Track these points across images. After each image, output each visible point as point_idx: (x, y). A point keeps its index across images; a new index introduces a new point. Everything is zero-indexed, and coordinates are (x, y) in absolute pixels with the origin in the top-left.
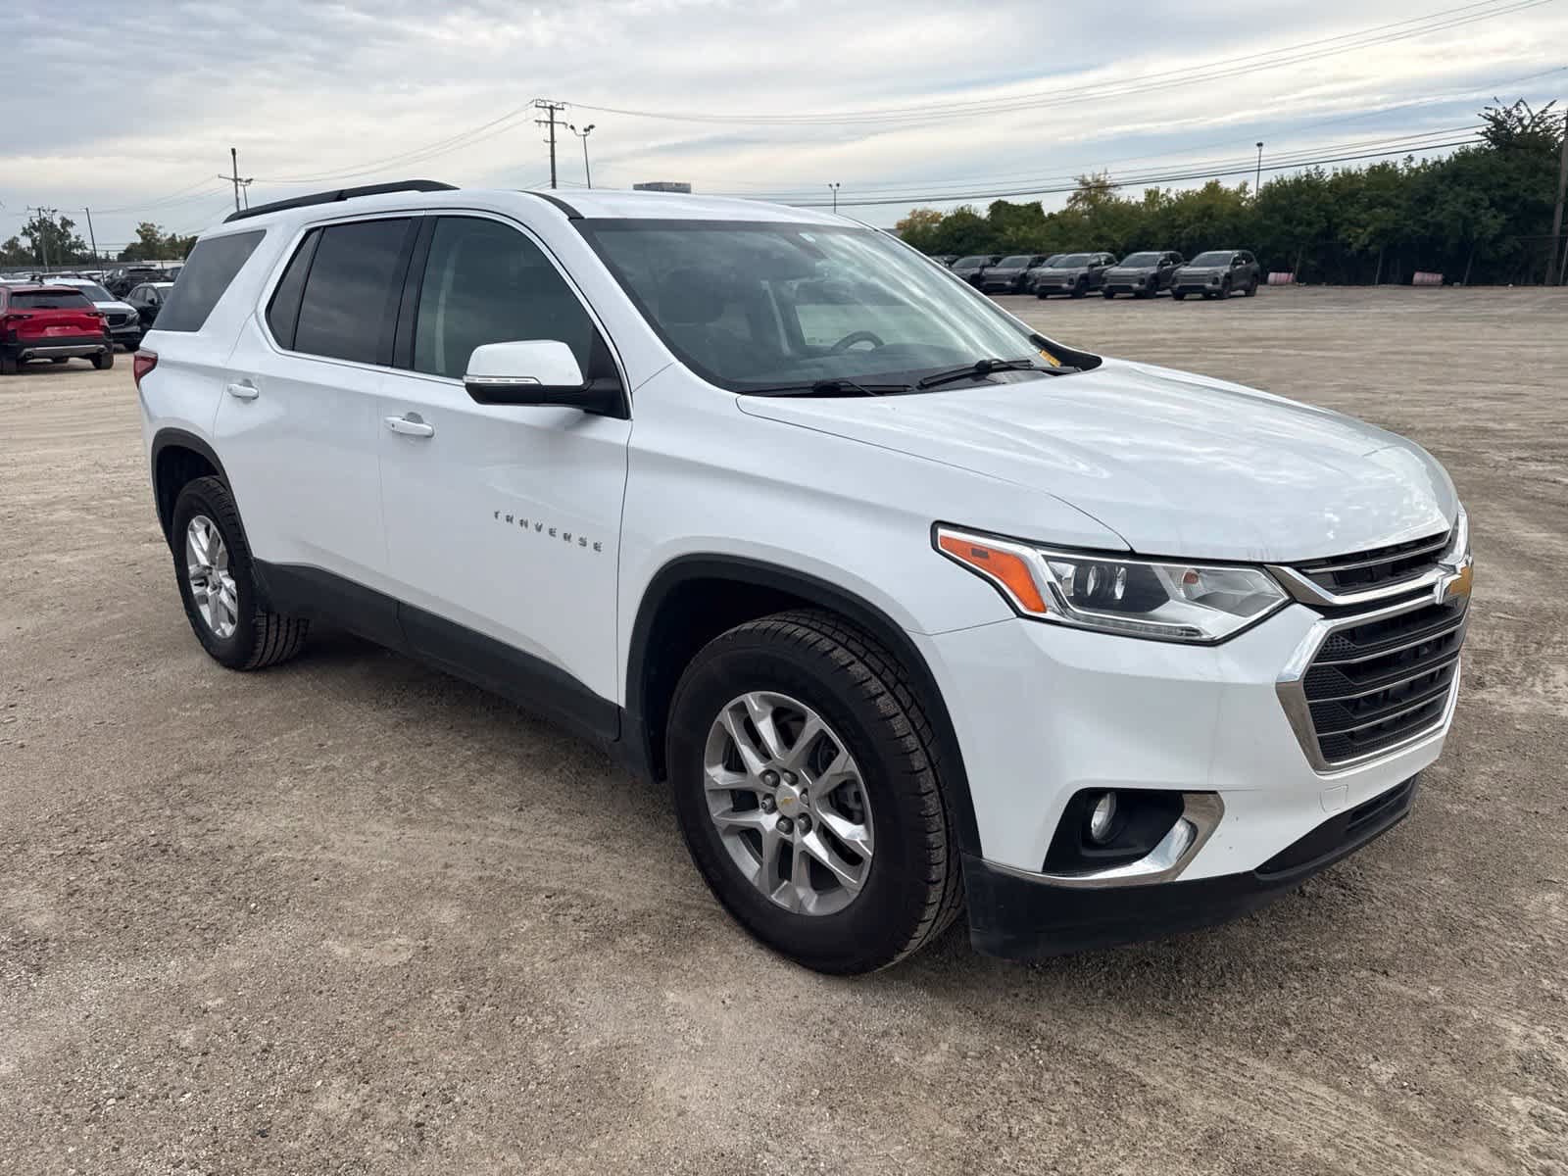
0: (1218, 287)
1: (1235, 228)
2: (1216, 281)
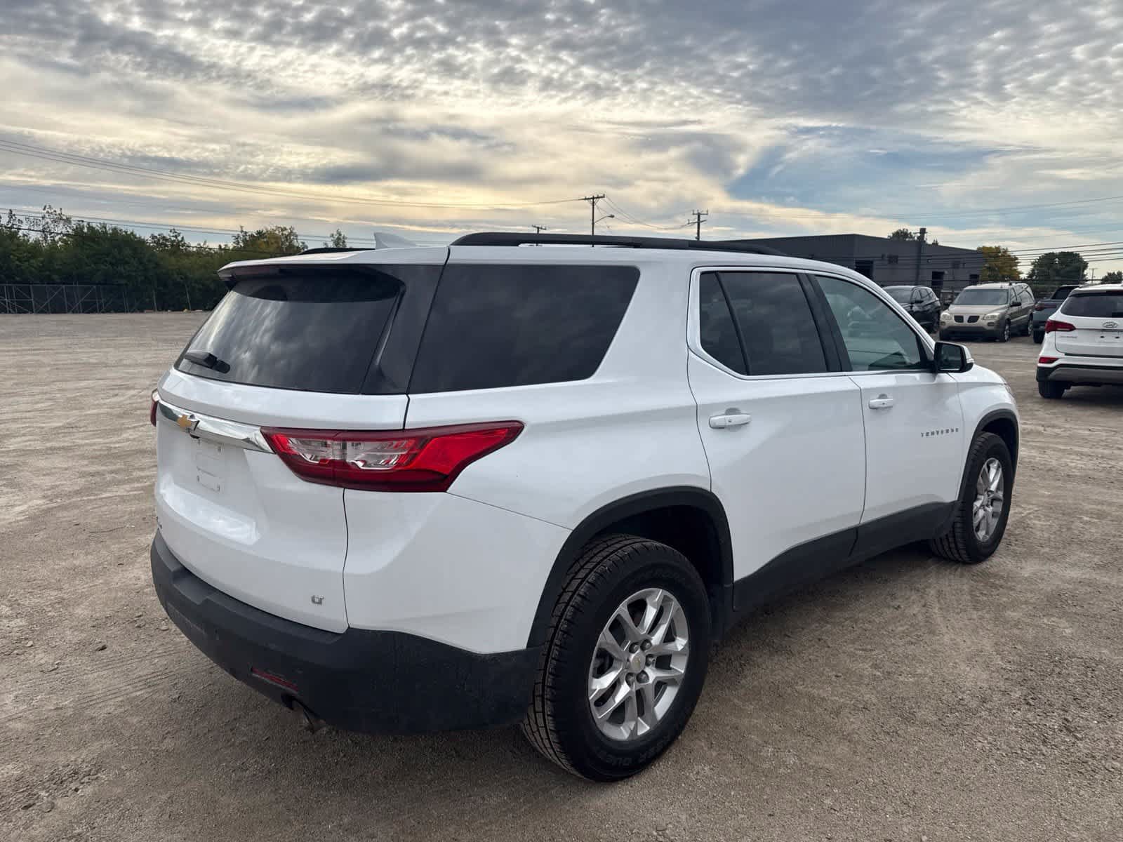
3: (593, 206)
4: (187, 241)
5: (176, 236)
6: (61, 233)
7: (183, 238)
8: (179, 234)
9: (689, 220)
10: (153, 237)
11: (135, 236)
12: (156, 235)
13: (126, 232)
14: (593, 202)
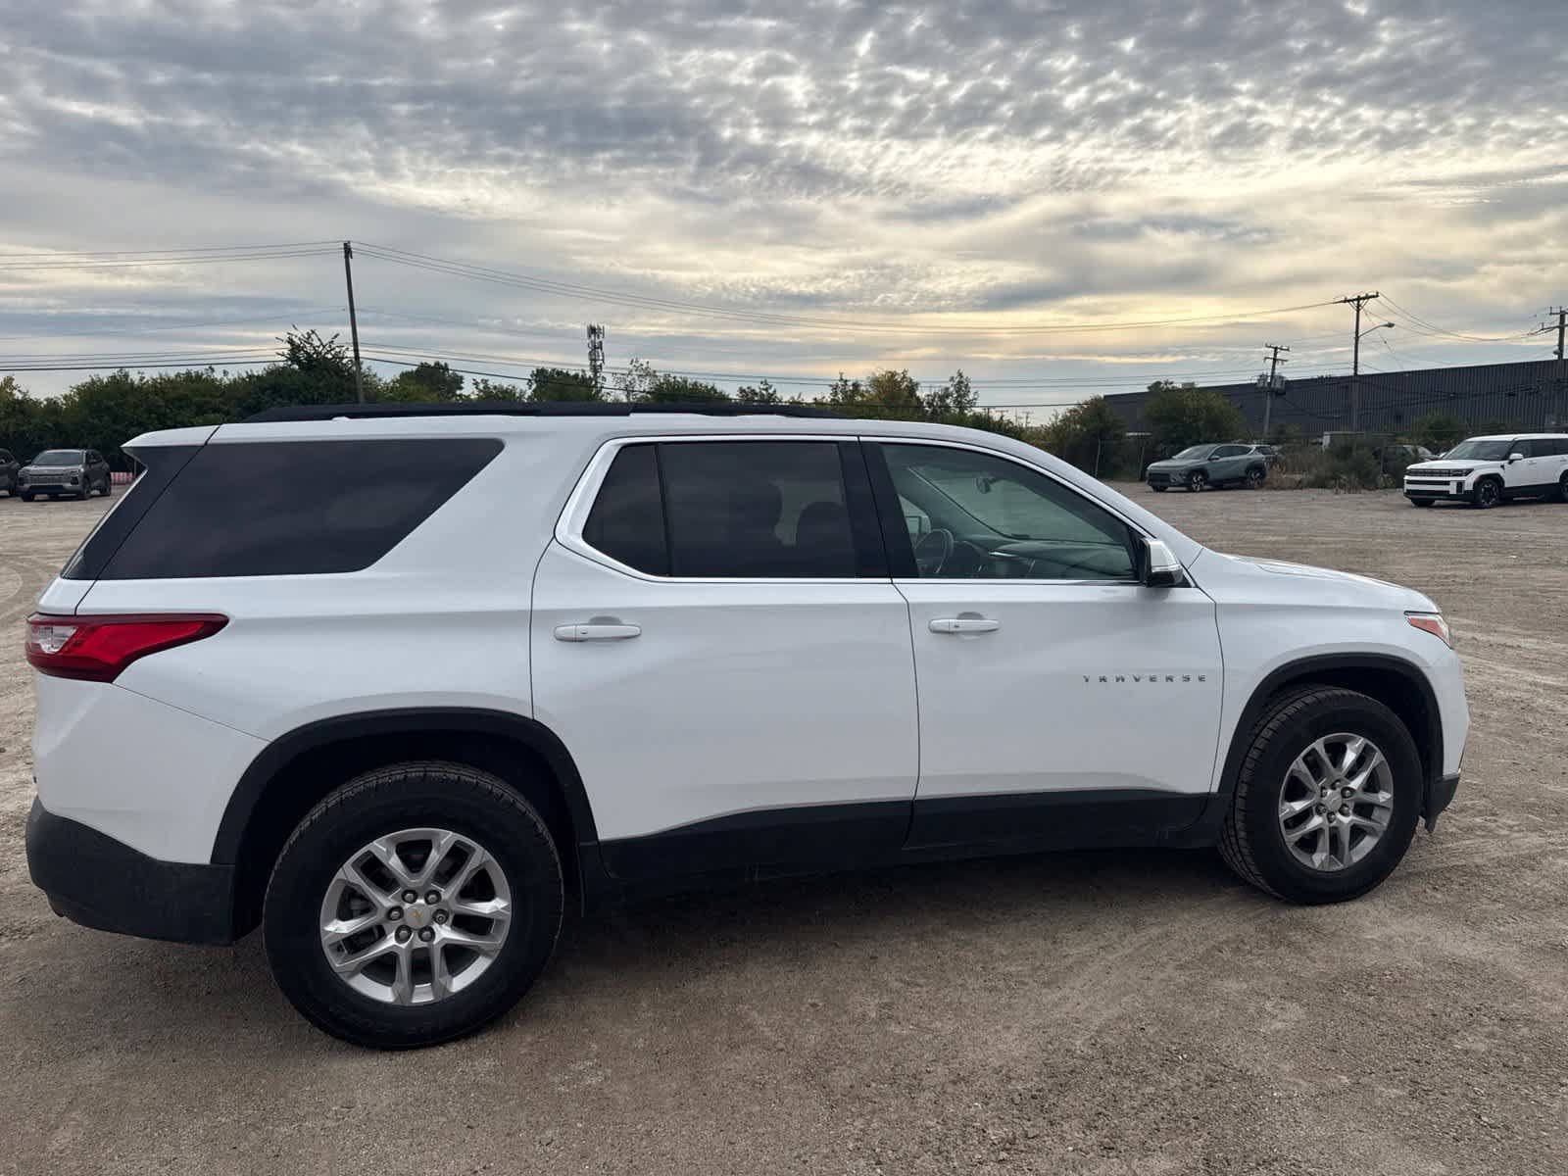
0: (78, 487)
1: (56, 425)
2: (75, 481)
3: (1358, 311)
4: (778, 395)
5: (766, 390)
6: (644, 391)
7: (775, 391)
8: (771, 387)
9: (1543, 324)
10: (742, 390)
11: (715, 391)
12: (745, 387)
13: (706, 387)
14: (1359, 305)
